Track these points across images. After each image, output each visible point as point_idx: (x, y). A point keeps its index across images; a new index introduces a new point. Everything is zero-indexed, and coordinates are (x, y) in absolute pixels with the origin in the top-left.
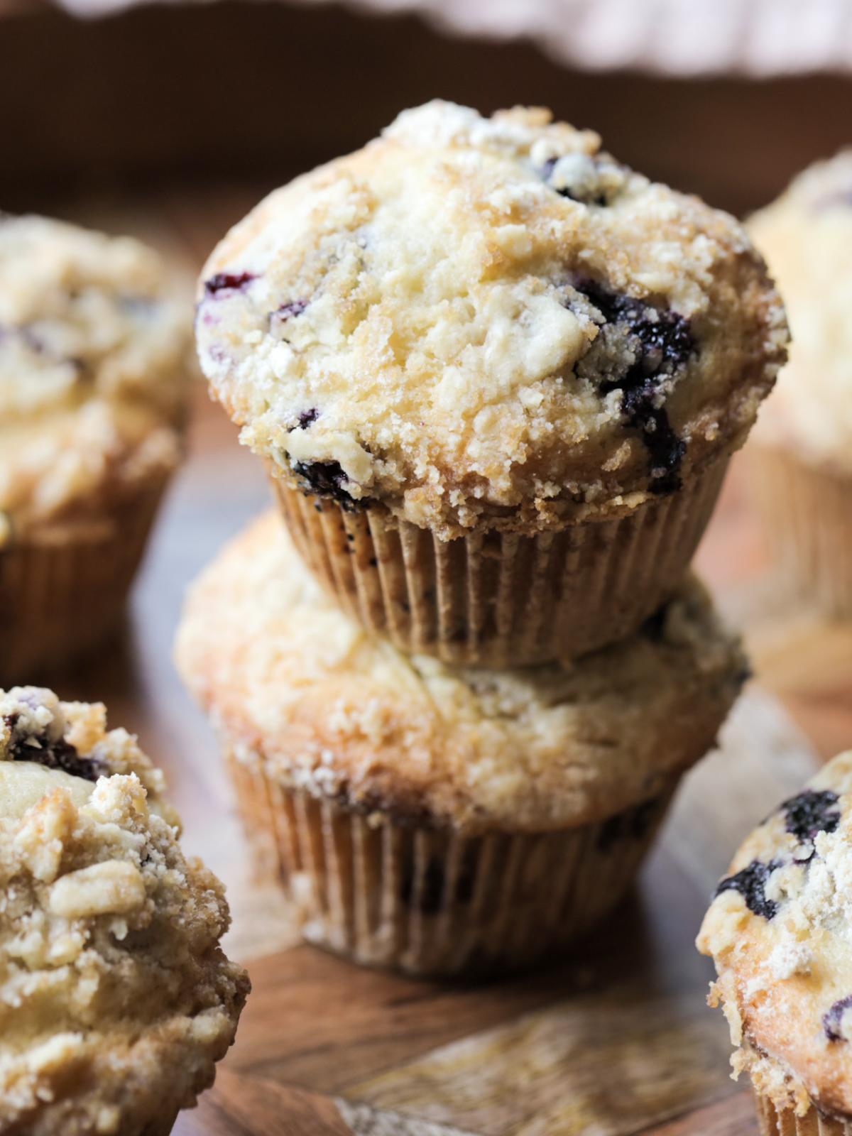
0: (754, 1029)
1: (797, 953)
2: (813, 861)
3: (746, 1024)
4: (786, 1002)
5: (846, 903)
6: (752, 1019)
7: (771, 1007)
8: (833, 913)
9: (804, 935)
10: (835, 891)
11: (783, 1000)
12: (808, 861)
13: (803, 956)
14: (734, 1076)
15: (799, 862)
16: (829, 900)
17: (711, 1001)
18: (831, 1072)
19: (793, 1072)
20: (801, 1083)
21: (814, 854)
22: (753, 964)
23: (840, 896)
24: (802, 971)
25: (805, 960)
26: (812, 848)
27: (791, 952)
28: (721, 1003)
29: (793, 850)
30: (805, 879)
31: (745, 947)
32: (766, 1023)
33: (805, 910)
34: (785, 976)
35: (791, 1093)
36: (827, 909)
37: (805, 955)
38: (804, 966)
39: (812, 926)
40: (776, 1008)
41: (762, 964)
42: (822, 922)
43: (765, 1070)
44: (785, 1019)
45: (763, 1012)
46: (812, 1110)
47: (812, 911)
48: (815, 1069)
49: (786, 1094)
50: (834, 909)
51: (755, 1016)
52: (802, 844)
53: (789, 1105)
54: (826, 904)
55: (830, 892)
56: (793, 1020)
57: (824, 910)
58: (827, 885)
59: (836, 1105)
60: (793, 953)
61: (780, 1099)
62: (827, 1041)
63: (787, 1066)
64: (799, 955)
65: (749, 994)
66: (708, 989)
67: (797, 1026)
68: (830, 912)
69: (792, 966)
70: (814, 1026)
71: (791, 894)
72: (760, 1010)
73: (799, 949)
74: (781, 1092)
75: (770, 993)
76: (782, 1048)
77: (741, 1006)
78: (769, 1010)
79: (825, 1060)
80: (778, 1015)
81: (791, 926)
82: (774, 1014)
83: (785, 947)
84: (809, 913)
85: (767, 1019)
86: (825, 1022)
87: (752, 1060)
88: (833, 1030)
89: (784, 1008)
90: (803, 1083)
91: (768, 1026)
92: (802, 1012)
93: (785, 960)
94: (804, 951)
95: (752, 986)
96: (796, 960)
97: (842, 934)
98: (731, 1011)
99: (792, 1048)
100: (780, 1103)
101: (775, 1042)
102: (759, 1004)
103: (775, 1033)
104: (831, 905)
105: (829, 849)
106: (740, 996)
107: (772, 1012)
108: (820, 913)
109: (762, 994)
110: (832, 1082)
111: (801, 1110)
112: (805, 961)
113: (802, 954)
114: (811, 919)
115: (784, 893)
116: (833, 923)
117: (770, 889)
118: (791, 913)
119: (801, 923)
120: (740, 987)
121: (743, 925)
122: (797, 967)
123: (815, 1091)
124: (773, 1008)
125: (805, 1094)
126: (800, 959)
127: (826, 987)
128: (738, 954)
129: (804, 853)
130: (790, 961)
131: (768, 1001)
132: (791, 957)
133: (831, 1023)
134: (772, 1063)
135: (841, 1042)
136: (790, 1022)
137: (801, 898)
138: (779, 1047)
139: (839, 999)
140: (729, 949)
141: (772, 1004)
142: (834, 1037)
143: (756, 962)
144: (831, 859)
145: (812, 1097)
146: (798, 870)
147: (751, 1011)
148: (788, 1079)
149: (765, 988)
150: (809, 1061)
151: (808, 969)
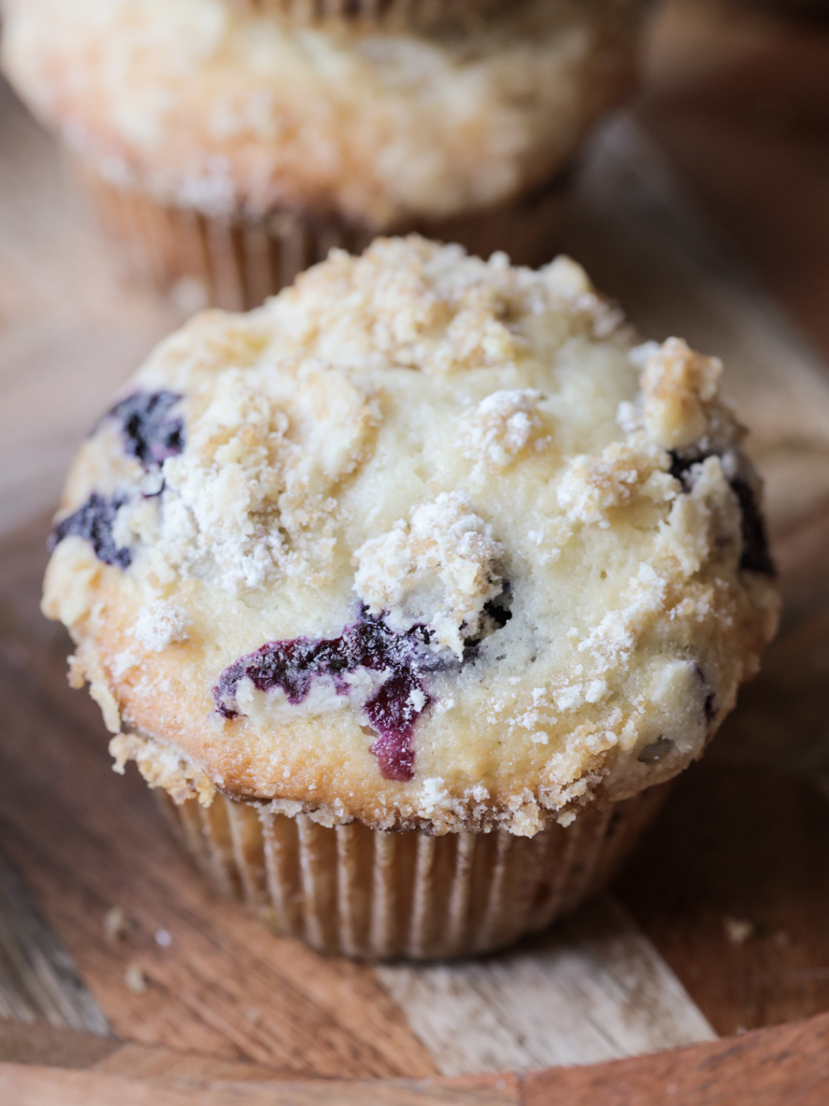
0: (133, 712)
1: (169, 620)
2: (166, 495)
3: (122, 706)
4: (165, 677)
5: (215, 545)
6: (128, 700)
7: (148, 685)
8: (201, 558)
9: (171, 589)
10: (198, 531)
11: (161, 676)
12: (159, 494)
13: (176, 622)
14: (119, 768)
15: (147, 497)
16: (193, 542)
17: (75, 681)
18: (235, 755)
19: (188, 758)
20: (200, 771)
21: (164, 487)
22: (118, 634)
23: (206, 539)
24: (178, 639)
25: (180, 626)
26: (160, 477)
27: (162, 619)
28: (88, 684)
29: (138, 482)
30: (160, 518)
31: (104, 611)
32: (146, 705)
33: (167, 558)
34: (159, 648)
35: (189, 781)
36: (192, 553)
37: (179, 621)
38: (180, 634)
39: (179, 577)
40: (155, 686)
41: (129, 632)
42: (190, 569)
43: (153, 756)
44: (168, 698)
45: (140, 691)
46: (217, 798)
47: (176, 558)
48: (215, 755)
49: (184, 782)
50: (202, 551)
51: (131, 697)
52: (147, 472)
53: (190, 796)
54: (191, 548)
55: (193, 533)
56: (178, 698)
57: (190, 555)
58: (188, 525)
59: (248, 791)
60: (165, 621)
61: (178, 789)
62: (223, 720)
63: (181, 752)
64: (171, 622)
65: (119, 671)
66: (67, 668)
67: (184, 705)
68: (197, 557)
69: (166, 637)
70: (204, 704)
71: (146, 537)
72: (137, 689)
73: (171, 614)
74: (177, 780)
75: (144, 667)
76: (171, 733)
77: (112, 685)
78: (147, 689)
79: (224, 743)
80: (159, 694)
81: (154, 580)
82: (154, 693)
83: (153, 613)
84: (173, 561)
85: (147, 700)
86: (217, 698)
87: (136, 747)
88: (229, 707)
89: (165, 685)
90: (203, 771)
91: (149, 708)
92: (187, 687)
93: (156, 630)
94: (177, 616)
95: (122, 663)
96: (170, 629)
97: (216, 581)
98: (101, 692)
99: (182, 732)
100: (180, 794)
101: (161, 727)
102: (132, 681)
103: (159, 716)
104: (197, 547)
105: (183, 480)
106: (108, 673)
107: (151, 691)
108: (186, 559)
109: (135, 670)
110: (237, 767)
111: (205, 799)
112: (180, 628)
113: (175, 620)
114: (175, 567)
115: (137, 537)
116: (203, 569)
117: (120, 534)
118: (150, 561)
119: (165, 575)
120: (107, 662)
121: (95, 582)
122: (172, 636)
123: (220, 780)
124: (151, 686)
125: (208, 782)
126: (174, 626)
127: (210, 653)
128: (96, 621)
129: (153, 487)
130: (162, 630)
131: (144, 679)
132: (163, 625)
133: (225, 698)
134: (161, 747)
135: (239, 717)
136: (175, 701)
137: (159, 544)
138: (167, 732)
139: (228, 665)
140: (86, 616)
141: (150, 681)
142: (230, 714)
143: (121, 630)
144: (188, 492)
145: (217, 785)
146: (148, 507)
147: (125, 689)
148: (183, 764)
149: (138, 663)
150: (206, 746)
151: (185, 637)
